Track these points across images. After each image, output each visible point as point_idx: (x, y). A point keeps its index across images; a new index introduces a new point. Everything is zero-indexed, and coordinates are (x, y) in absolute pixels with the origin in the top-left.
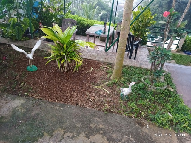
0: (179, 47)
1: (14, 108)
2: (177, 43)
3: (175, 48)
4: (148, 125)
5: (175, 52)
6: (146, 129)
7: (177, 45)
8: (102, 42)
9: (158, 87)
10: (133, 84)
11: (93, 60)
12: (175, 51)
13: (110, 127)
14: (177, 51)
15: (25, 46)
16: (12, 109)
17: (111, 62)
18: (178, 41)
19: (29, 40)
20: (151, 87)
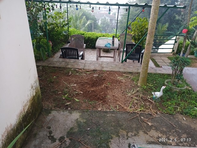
0: (174, 50)
1: (76, 120)
2: (172, 48)
3: (171, 52)
4: (184, 118)
5: (172, 56)
6: (184, 121)
7: (172, 49)
8: (105, 53)
9: (181, 87)
10: (164, 87)
11: (114, 71)
12: (172, 54)
13: (158, 124)
14: (173, 54)
15: (49, 65)
16: (75, 121)
17: (131, 71)
18: (173, 45)
19: (48, 59)
20: (175, 89)
